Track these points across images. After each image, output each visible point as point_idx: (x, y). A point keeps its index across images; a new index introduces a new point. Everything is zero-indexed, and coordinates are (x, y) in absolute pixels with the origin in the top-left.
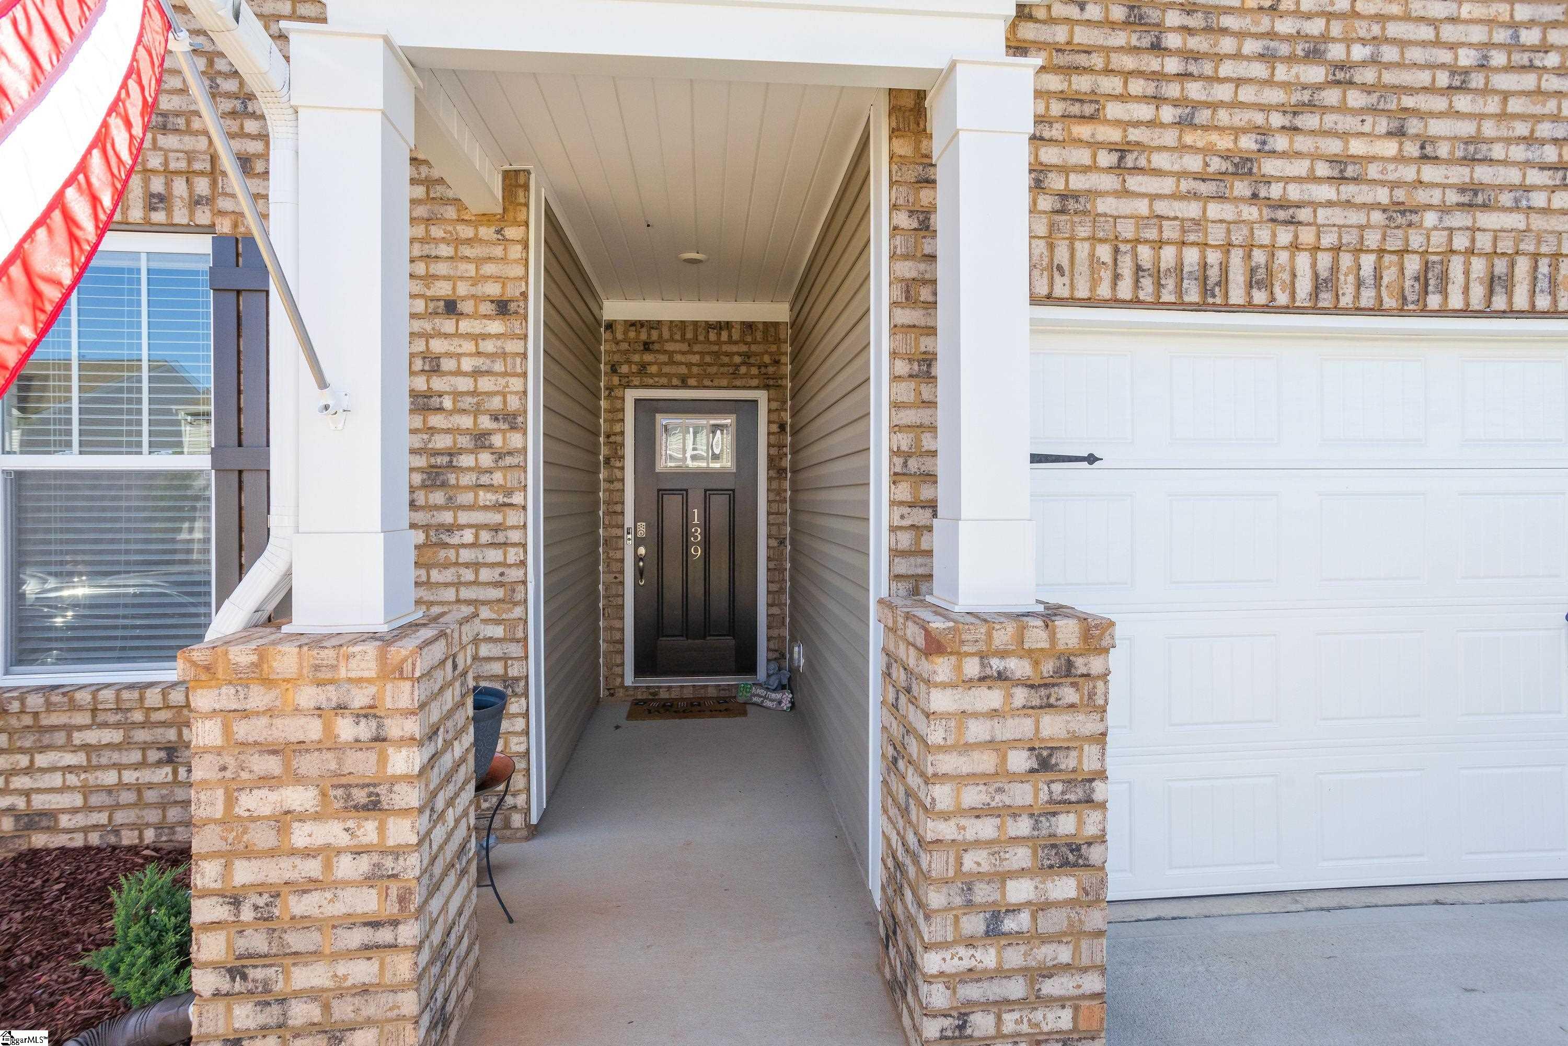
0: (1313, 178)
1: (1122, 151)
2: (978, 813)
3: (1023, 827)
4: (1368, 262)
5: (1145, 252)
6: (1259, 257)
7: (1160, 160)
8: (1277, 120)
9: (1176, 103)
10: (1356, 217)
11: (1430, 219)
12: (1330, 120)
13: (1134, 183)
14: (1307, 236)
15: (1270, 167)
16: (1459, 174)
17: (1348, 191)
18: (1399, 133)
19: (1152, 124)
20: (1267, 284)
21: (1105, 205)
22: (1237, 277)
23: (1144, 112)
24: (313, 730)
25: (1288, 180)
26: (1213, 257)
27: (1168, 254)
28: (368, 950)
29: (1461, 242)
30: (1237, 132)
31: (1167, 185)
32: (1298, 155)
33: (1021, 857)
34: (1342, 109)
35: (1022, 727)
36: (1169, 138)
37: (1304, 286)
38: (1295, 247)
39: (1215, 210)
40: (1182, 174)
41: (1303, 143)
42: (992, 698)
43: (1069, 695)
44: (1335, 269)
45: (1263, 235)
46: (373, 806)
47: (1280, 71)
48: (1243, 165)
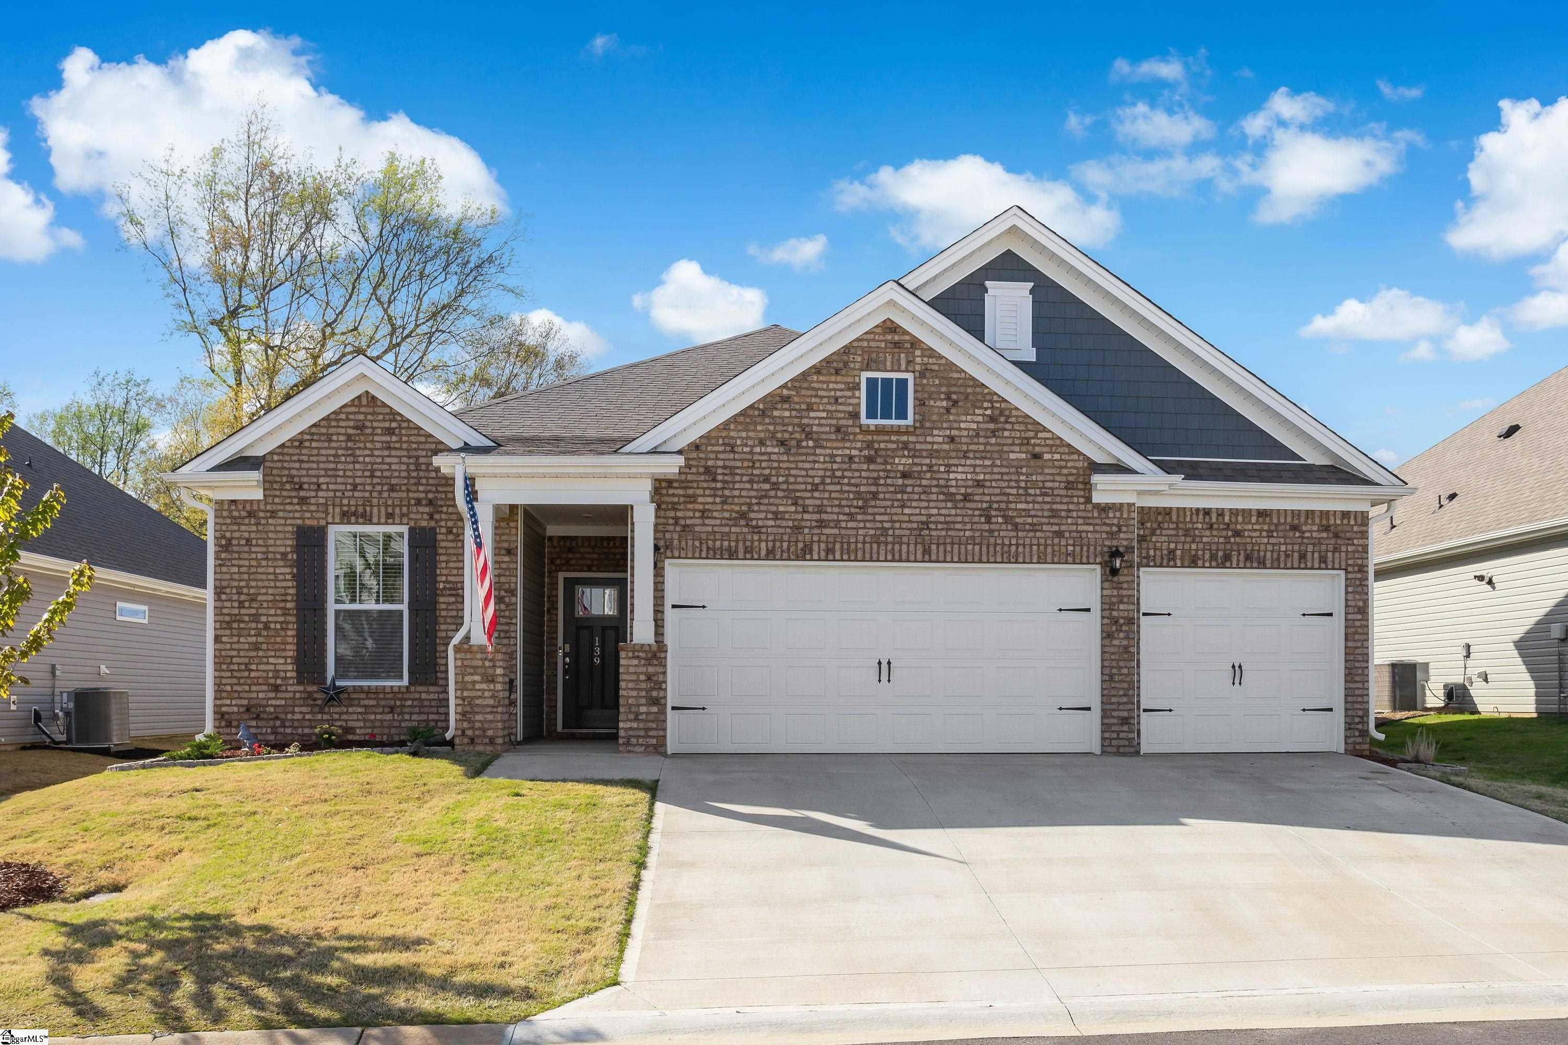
0: (766, 519)
1: (703, 512)
2: (632, 689)
3: (644, 694)
4: (785, 545)
5: (710, 543)
6: (748, 544)
7: (716, 514)
8: (754, 501)
9: (720, 497)
10: (781, 531)
11: (806, 531)
12: (772, 500)
13: (707, 521)
14: (764, 537)
15: (752, 515)
16: (816, 517)
17: (778, 522)
18: (795, 504)
19: (714, 503)
20: (751, 552)
21: (697, 529)
22: (741, 549)
23: (710, 500)
24: (480, 663)
25: (758, 519)
26: (733, 544)
27: (718, 543)
28: (491, 713)
29: (815, 538)
30: (741, 505)
31: (718, 522)
32: (762, 511)
33: (643, 701)
34: (776, 497)
35: (643, 670)
36: (719, 507)
37: (763, 553)
38: (760, 541)
39: (733, 529)
40: (722, 519)
41: (763, 508)
42: (636, 662)
44: (774, 546)
45: (749, 537)
46: (493, 681)
47: (755, 486)
48: (743, 515)
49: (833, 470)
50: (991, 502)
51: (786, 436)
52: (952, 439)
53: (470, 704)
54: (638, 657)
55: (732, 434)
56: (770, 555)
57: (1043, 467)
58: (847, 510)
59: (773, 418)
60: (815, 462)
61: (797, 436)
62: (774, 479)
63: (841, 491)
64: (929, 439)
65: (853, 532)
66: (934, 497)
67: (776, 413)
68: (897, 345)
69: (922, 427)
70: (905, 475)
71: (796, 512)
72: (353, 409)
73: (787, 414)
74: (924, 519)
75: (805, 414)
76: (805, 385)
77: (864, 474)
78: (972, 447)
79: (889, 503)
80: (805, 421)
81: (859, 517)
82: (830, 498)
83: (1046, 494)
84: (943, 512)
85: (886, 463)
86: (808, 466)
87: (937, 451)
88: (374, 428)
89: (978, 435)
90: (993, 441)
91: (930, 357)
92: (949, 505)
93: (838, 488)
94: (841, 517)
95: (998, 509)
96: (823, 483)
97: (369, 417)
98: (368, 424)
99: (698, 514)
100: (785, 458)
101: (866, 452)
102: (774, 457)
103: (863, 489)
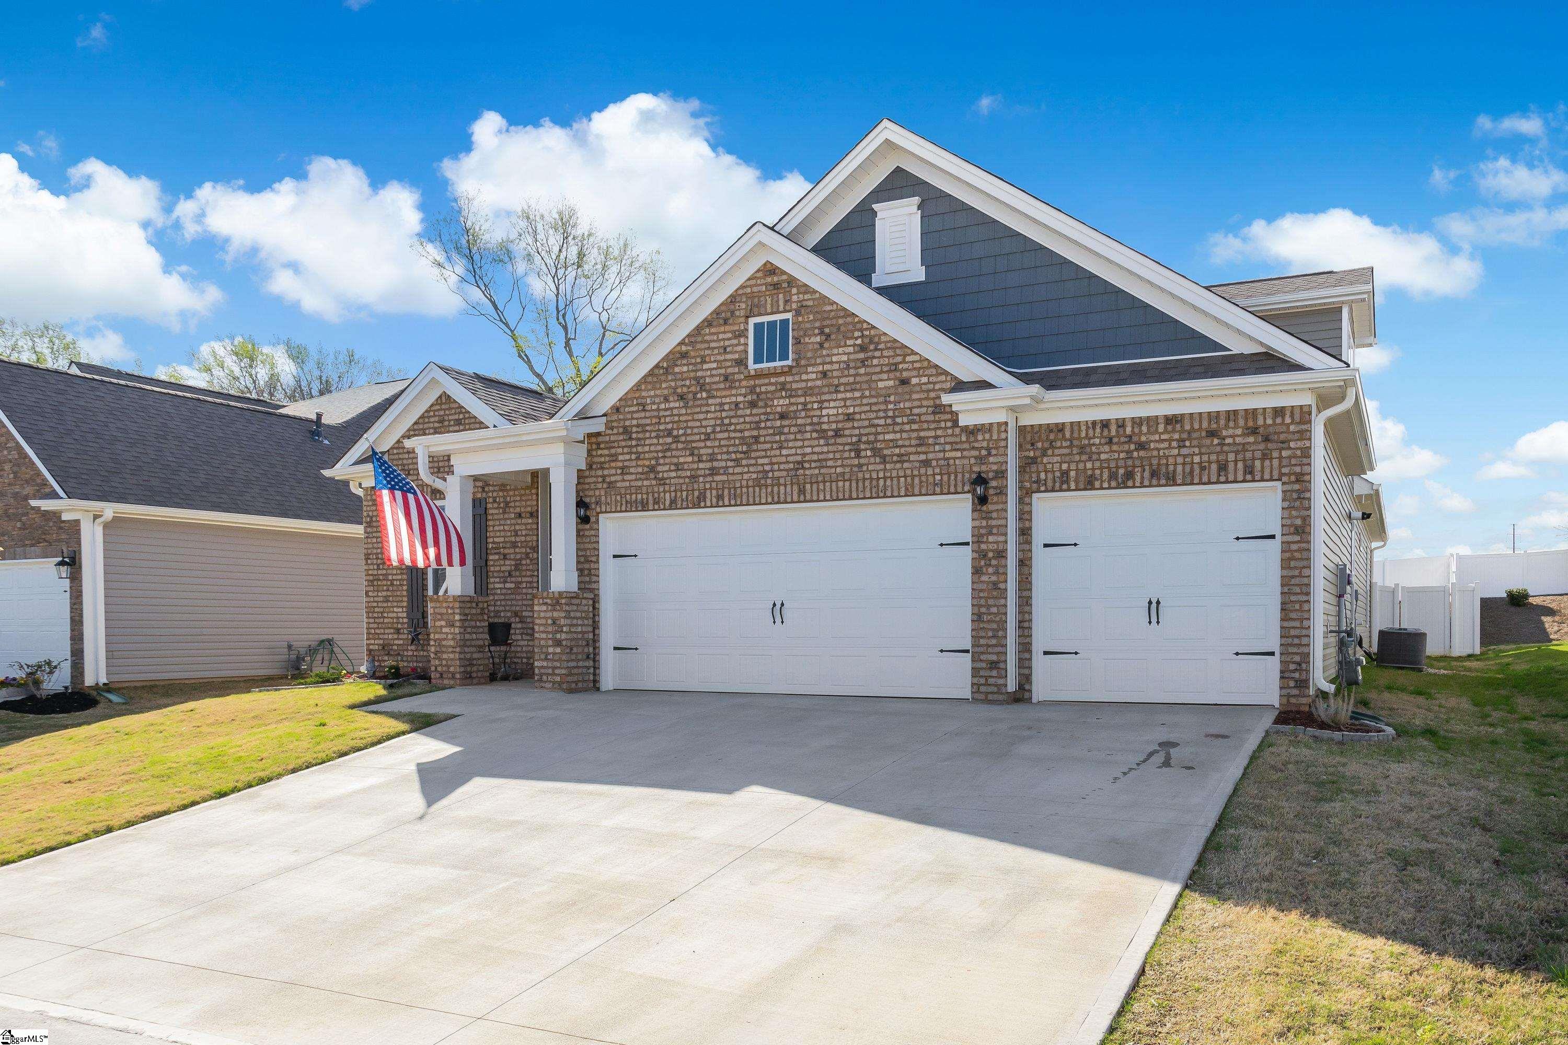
0: (670, 471)
1: (622, 468)
2: (542, 632)
4: (684, 494)
5: (628, 496)
6: (656, 495)
7: (632, 470)
8: (660, 455)
9: (635, 453)
10: (681, 481)
11: (701, 479)
12: (674, 453)
13: (626, 477)
14: (668, 488)
15: (660, 468)
16: (708, 465)
17: (679, 473)
18: (692, 454)
19: (630, 460)
20: (658, 503)
21: (619, 485)
22: (651, 501)
23: (628, 457)
24: (445, 611)
25: (663, 472)
26: (645, 496)
27: (634, 496)
28: (452, 652)
29: (708, 486)
30: (650, 459)
31: (633, 477)
32: (666, 464)
33: (550, 643)
34: (677, 449)
35: (549, 614)
36: (634, 463)
37: (667, 503)
38: (665, 492)
39: (645, 483)
40: (637, 474)
41: (667, 461)
42: (544, 608)
43: (558, 608)
44: (676, 496)
45: (656, 489)
47: (661, 441)
48: (652, 469)
49: (722, 419)
50: (860, 435)
51: (685, 390)
52: (824, 374)
53: (439, 645)
54: (546, 604)
55: (644, 394)
56: (673, 505)
57: (911, 393)
58: (733, 456)
59: (675, 374)
60: (708, 412)
61: (693, 389)
62: (675, 433)
63: (729, 438)
64: (804, 377)
65: (739, 477)
66: (808, 435)
67: (677, 370)
68: (776, 286)
69: (798, 365)
70: (783, 416)
71: (693, 462)
72: (438, 407)
73: (685, 369)
74: (799, 458)
75: (699, 366)
76: (699, 339)
77: (747, 419)
78: (843, 380)
79: (768, 446)
80: (699, 374)
81: (744, 462)
82: (720, 446)
83: (913, 422)
84: (816, 449)
85: (766, 406)
86: (701, 416)
87: (811, 388)
88: (449, 421)
89: (848, 367)
90: (862, 371)
91: (805, 293)
92: (822, 442)
93: (726, 435)
94: (730, 464)
95: (868, 442)
96: (714, 432)
97: (447, 412)
98: (446, 418)
99: (619, 471)
100: (683, 411)
101: (749, 398)
102: (675, 412)
103: (747, 434)
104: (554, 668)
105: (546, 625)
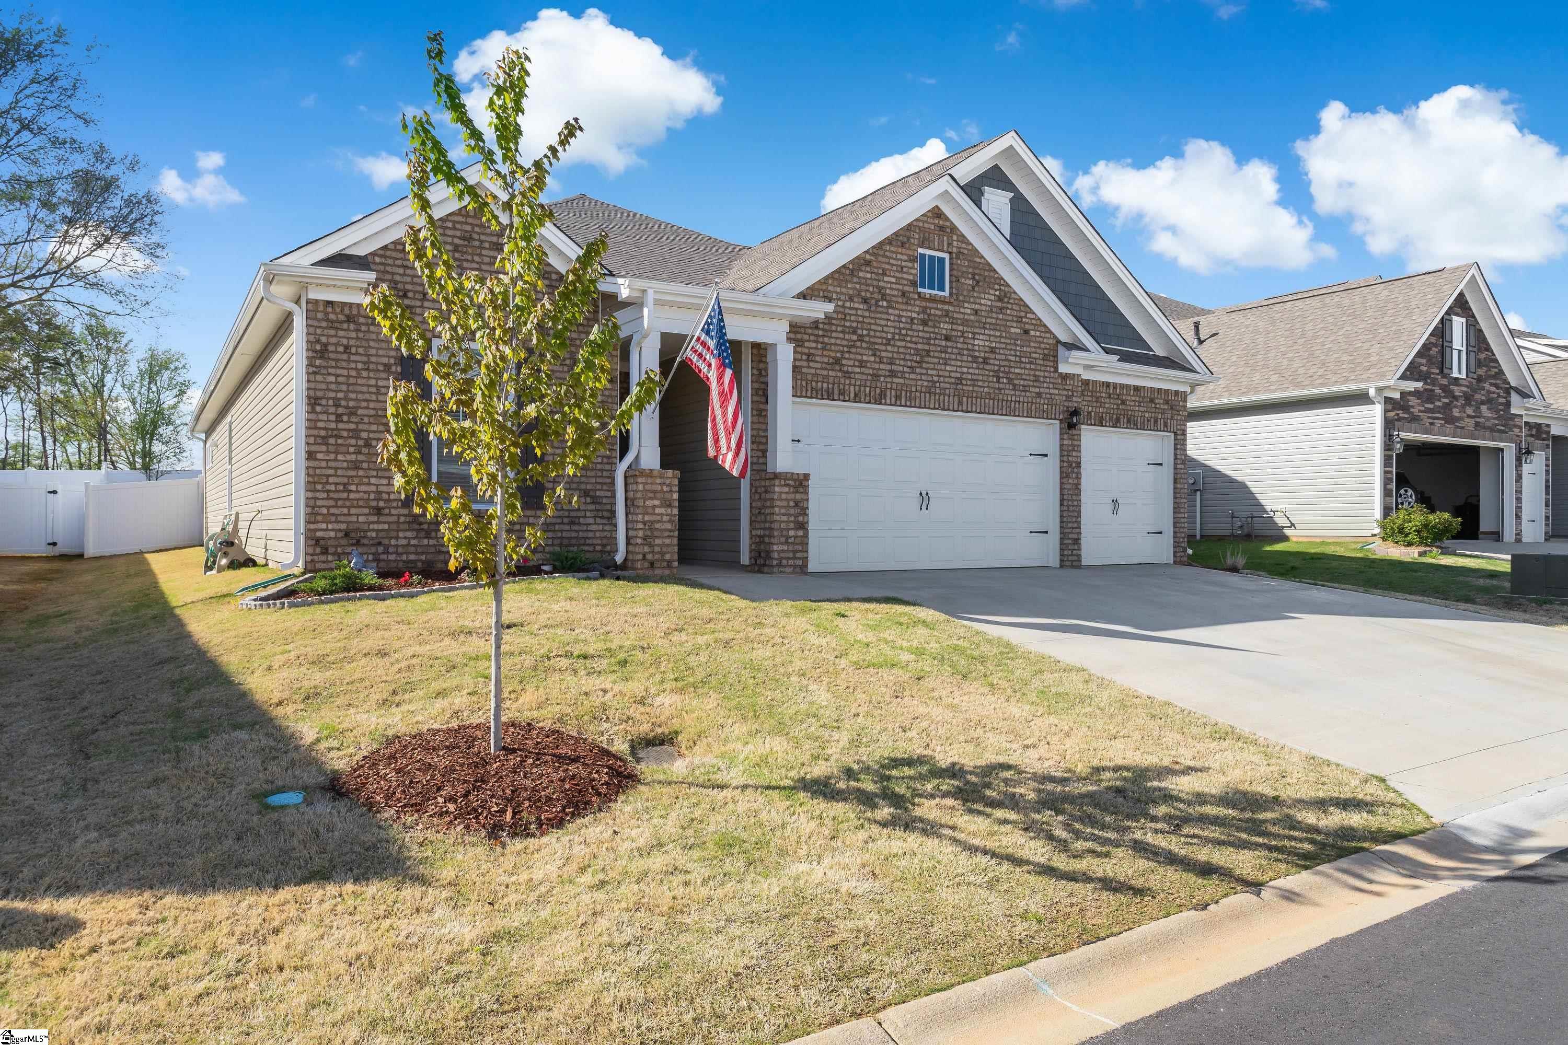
0: (854, 366)
1: (809, 355)
2: (784, 515)
3: (792, 519)
4: (867, 390)
5: (814, 384)
6: (841, 387)
7: (818, 359)
8: (846, 349)
10: (864, 377)
11: (882, 379)
12: (858, 350)
13: (812, 364)
14: (853, 382)
15: (844, 362)
16: (889, 367)
17: (863, 370)
18: (874, 355)
19: (816, 348)
20: (843, 394)
21: (804, 370)
22: (836, 392)
23: (814, 345)
25: (848, 366)
26: (830, 386)
29: (888, 386)
31: (819, 365)
32: (851, 359)
33: (792, 525)
34: (861, 347)
35: (792, 496)
36: (820, 352)
37: (852, 395)
38: (850, 384)
39: (831, 373)
40: (823, 363)
41: (852, 356)
42: (786, 489)
43: (802, 491)
44: (860, 391)
45: (842, 381)
46: (669, 506)
47: (847, 337)
48: (837, 361)
49: (900, 329)
50: (1000, 366)
51: (868, 295)
52: (976, 312)
53: (650, 528)
54: (788, 485)
55: (830, 288)
56: (857, 398)
57: (1030, 341)
58: (909, 364)
59: (859, 278)
60: (888, 320)
61: (876, 296)
62: (860, 332)
63: (906, 347)
64: (962, 310)
65: (913, 383)
66: (965, 358)
67: (861, 274)
68: (942, 229)
69: (957, 299)
70: (947, 338)
71: (875, 362)
72: (460, 219)
73: (869, 276)
74: (958, 375)
75: (881, 277)
76: (881, 253)
77: (921, 334)
78: (989, 320)
79: (936, 360)
80: (881, 284)
81: (918, 370)
82: (898, 352)
83: (1031, 363)
84: (971, 371)
85: (935, 327)
86: (883, 322)
87: (967, 320)
88: (482, 242)
89: (991, 311)
90: (1001, 316)
91: (962, 242)
92: (975, 365)
93: (903, 344)
94: (906, 369)
95: (1004, 372)
96: (893, 339)
97: (477, 229)
98: (475, 236)
99: (804, 357)
100: (867, 314)
101: (921, 316)
102: (860, 312)
103: (920, 346)
104: (795, 552)
105: (788, 507)
